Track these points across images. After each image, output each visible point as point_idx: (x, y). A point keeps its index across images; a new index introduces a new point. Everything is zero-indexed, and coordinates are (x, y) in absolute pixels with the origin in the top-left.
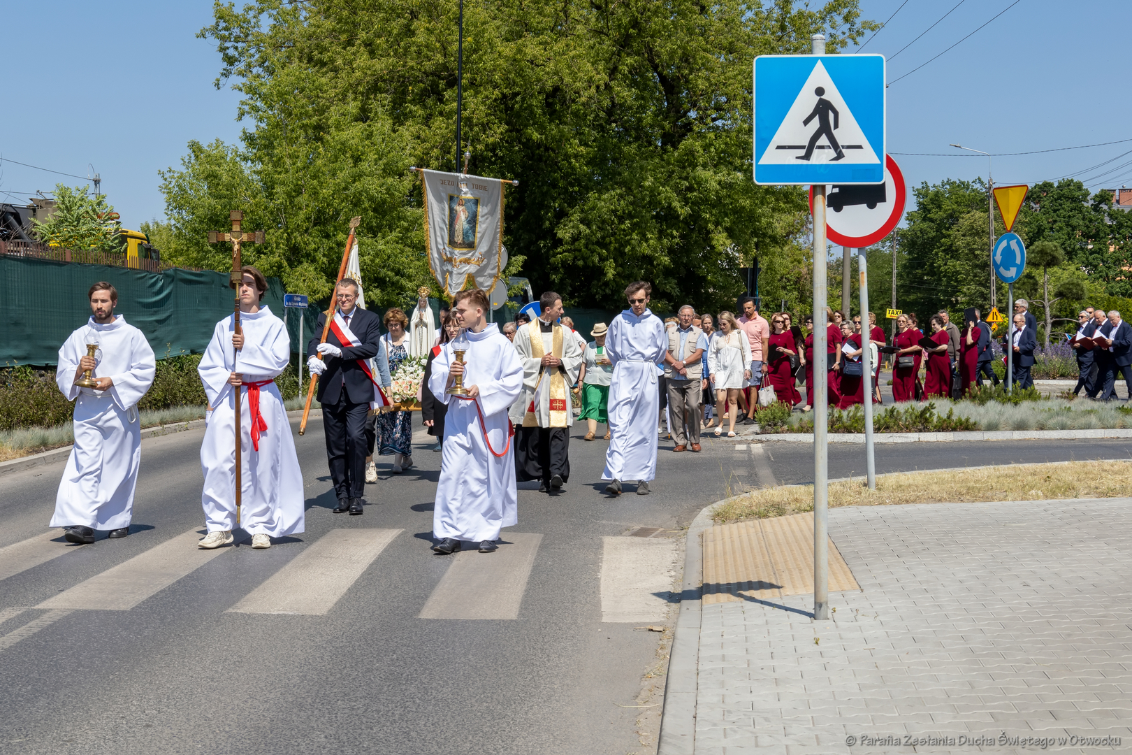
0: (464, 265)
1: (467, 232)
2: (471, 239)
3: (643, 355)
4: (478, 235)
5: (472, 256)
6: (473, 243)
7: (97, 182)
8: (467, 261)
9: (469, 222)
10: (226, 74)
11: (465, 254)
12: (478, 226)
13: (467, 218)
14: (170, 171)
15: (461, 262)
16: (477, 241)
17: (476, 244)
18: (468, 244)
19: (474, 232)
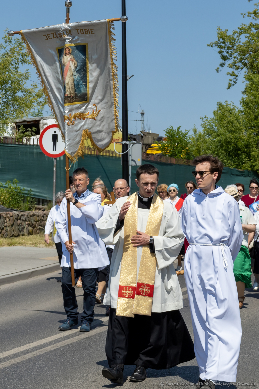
0: (78, 121)
1: (78, 83)
2: (83, 91)
3: (211, 239)
4: (90, 85)
5: (85, 109)
6: (86, 94)
7: (142, 114)
8: (81, 116)
9: (78, 72)
10: (222, 65)
11: (79, 108)
12: (89, 75)
13: (76, 67)
14: (205, 117)
15: (75, 117)
16: (89, 92)
17: (89, 96)
18: (80, 97)
19: (85, 82)
